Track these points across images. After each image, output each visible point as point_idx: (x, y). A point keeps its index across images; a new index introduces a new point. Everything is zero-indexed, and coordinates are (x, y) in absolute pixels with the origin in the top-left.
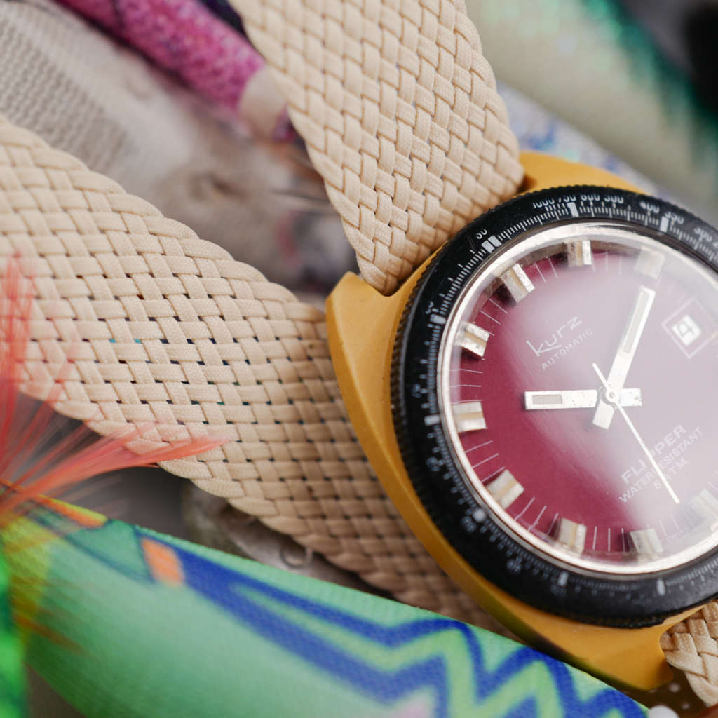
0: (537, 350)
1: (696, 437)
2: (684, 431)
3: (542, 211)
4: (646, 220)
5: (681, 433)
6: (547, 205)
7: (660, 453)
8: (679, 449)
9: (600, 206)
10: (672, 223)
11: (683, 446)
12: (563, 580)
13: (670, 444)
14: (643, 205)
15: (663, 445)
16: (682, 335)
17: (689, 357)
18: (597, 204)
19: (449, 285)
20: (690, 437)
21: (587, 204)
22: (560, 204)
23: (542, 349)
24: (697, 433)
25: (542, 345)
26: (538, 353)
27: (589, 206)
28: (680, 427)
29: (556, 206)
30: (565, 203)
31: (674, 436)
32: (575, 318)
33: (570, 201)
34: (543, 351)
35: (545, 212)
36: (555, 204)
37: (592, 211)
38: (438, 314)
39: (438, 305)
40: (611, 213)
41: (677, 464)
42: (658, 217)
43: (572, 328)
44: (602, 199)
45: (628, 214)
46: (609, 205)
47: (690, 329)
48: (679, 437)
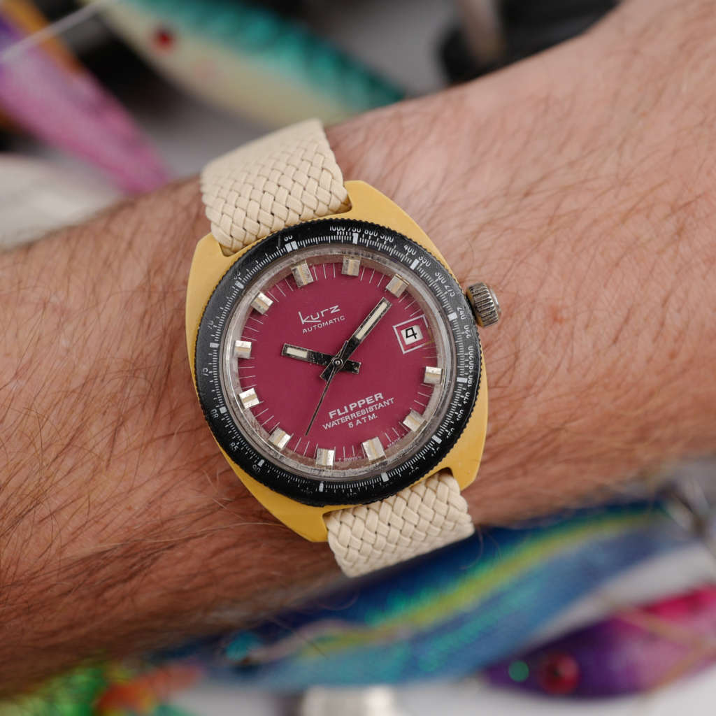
0: (304, 319)
1: (388, 404)
2: (382, 398)
3: (335, 233)
4: (403, 257)
5: (379, 399)
6: (340, 231)
7: (360, 406)
8: (374, 408)
9: (375, 240)
10: (421, 265)
11: (377, 406)
12: (261, 463)
13: (369, 403)
14: (406, 247)
15: (364, 402)
16: (407, 337)
17: (404, 352)
18: (374, 239)
19: (254, 266)
20: (384, 402)
21: (367, 237)
22: (348, 233)
23: (308, 320)
24: (390, 402)
25: (308, 317)
26: (303, 321)
27: (368, 239)
28: (380, 394)
29: (345, 233)
30: (352, 233)
31: (374, 398)
32: (337, 307)
33: (356, 232)
34: (308, 321)
35: (336, 235)
36: (345, 231)
37: (368, 242)
38: (241, 282)
39: (243, 276)
40: (380, 246)
41: (369, 416)
42: (413, 258)
43: (332, 312)
44: (378, 236)
45: (392, 251)
46: (381, 241)
47: (414, 334)
48: (377, 400)
